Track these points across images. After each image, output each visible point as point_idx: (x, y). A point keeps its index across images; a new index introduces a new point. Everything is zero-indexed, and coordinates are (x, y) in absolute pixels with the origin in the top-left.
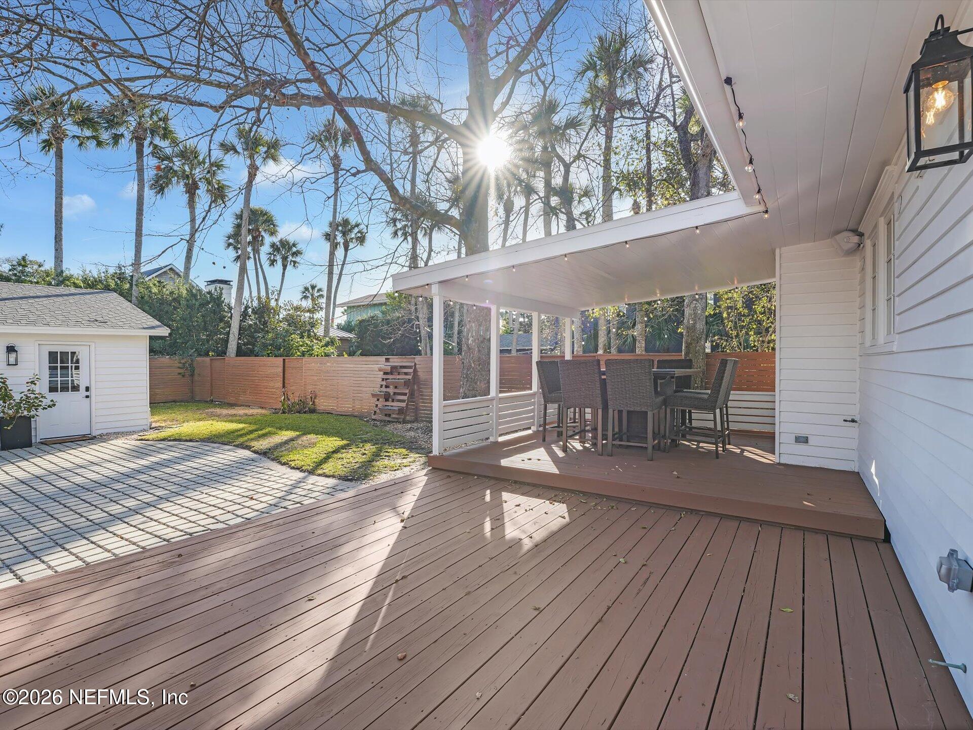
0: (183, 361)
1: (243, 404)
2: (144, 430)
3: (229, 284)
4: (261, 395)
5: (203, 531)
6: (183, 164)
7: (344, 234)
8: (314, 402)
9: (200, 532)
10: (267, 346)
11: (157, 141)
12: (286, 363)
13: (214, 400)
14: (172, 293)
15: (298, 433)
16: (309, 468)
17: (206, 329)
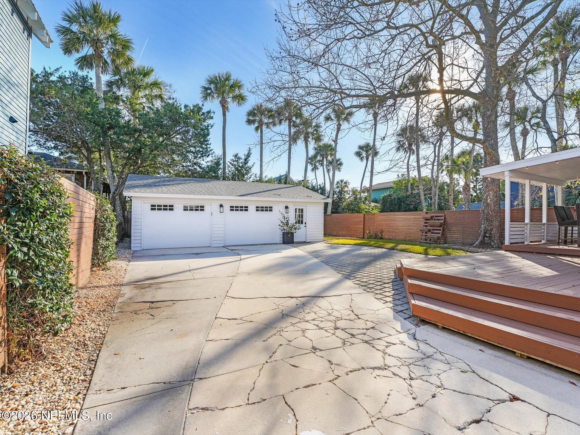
4: (351, 231)
7: (367, 152)
8: (382, 234)
12: (365, 216)
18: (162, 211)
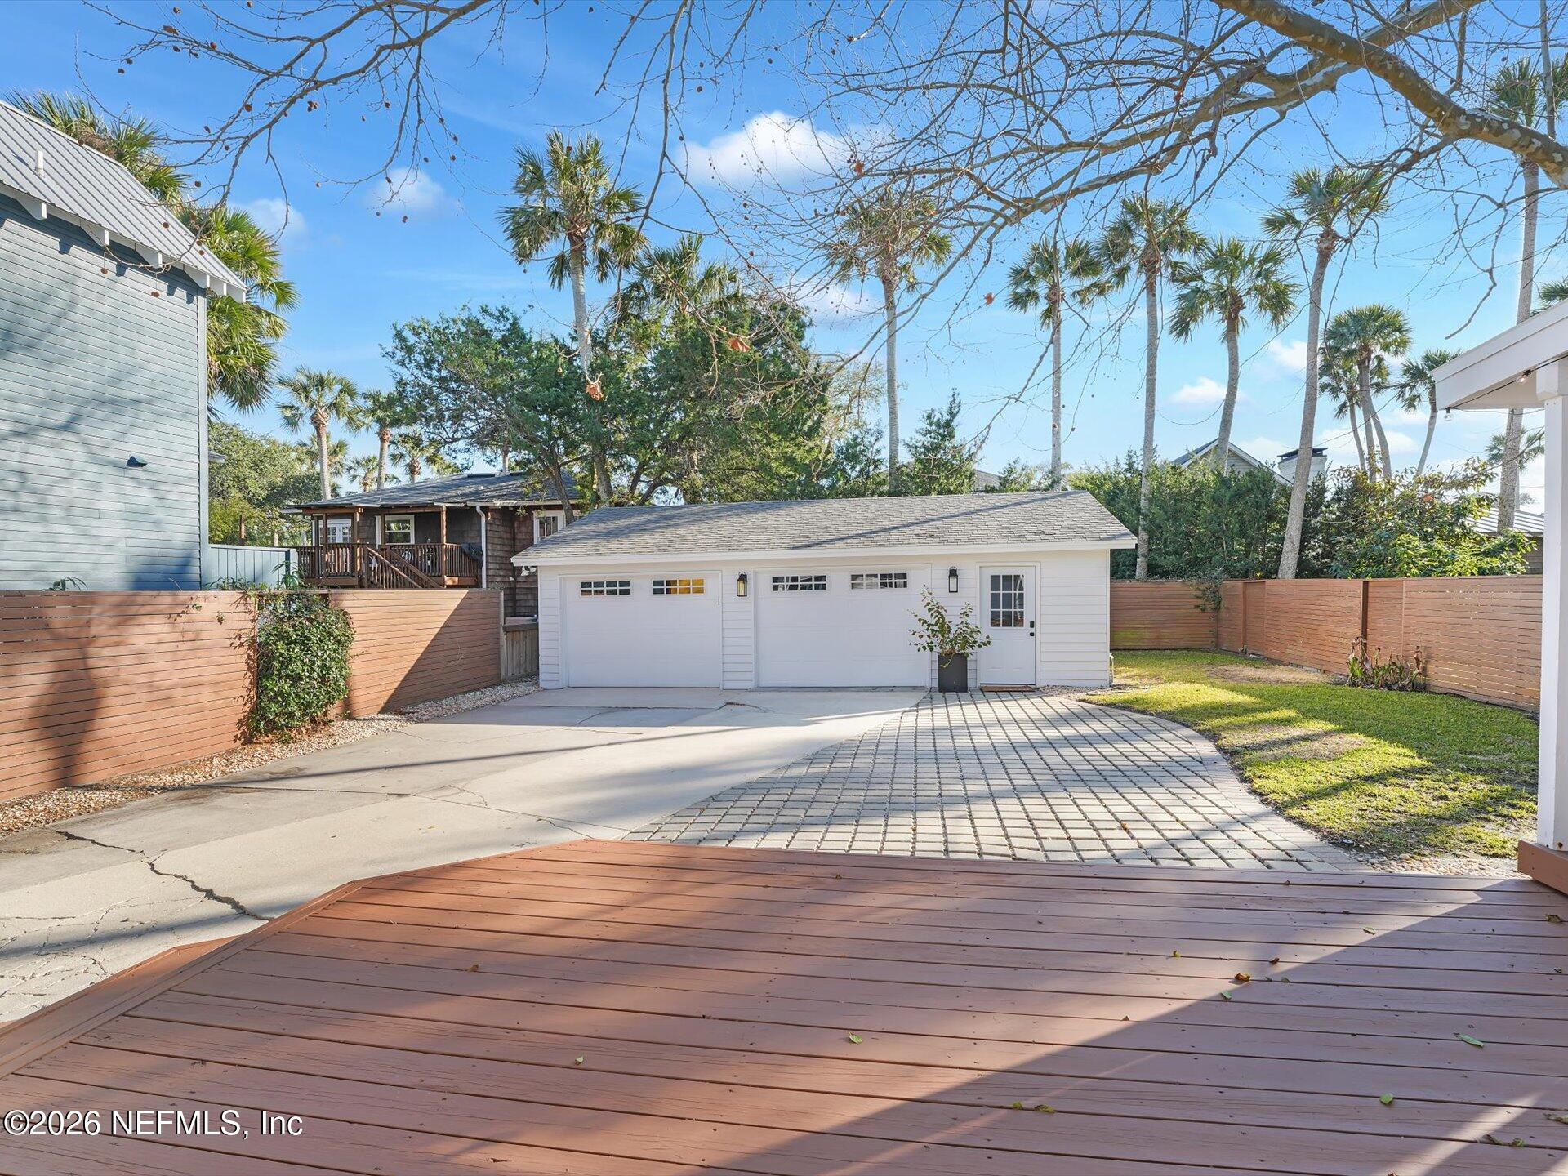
0: (1203, 587)
1: (1293, 661)
2: (1102, 688)
3: (1321, 455)
4: (1321, 647)
5: (1002, 855)
6: (1218, 278)
8: (1424, 669)
9: (998, 855)
10: (1355, 558)
11: (1175, 256)
12: (1370, 590)
13: (1248, 651)
14: (1193, 482)
15: (1330, 727)
16: (1281, 799)
17: (1242, 534)
18: (618, 597)
